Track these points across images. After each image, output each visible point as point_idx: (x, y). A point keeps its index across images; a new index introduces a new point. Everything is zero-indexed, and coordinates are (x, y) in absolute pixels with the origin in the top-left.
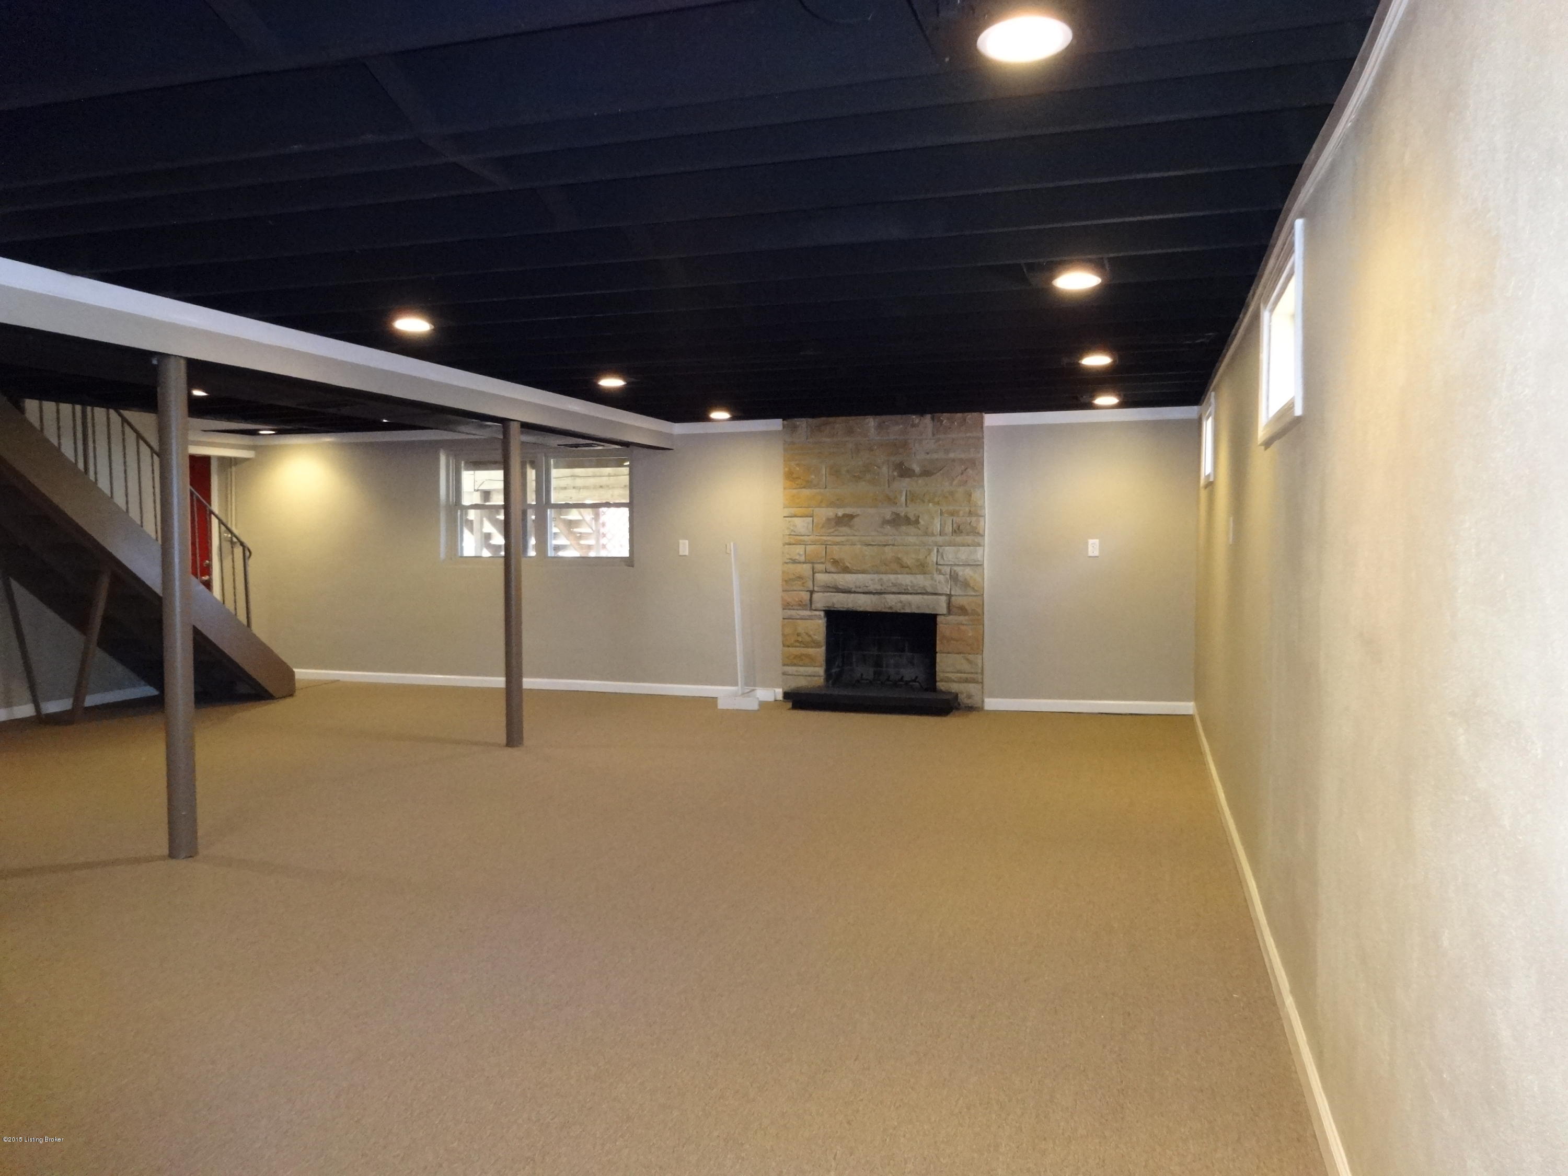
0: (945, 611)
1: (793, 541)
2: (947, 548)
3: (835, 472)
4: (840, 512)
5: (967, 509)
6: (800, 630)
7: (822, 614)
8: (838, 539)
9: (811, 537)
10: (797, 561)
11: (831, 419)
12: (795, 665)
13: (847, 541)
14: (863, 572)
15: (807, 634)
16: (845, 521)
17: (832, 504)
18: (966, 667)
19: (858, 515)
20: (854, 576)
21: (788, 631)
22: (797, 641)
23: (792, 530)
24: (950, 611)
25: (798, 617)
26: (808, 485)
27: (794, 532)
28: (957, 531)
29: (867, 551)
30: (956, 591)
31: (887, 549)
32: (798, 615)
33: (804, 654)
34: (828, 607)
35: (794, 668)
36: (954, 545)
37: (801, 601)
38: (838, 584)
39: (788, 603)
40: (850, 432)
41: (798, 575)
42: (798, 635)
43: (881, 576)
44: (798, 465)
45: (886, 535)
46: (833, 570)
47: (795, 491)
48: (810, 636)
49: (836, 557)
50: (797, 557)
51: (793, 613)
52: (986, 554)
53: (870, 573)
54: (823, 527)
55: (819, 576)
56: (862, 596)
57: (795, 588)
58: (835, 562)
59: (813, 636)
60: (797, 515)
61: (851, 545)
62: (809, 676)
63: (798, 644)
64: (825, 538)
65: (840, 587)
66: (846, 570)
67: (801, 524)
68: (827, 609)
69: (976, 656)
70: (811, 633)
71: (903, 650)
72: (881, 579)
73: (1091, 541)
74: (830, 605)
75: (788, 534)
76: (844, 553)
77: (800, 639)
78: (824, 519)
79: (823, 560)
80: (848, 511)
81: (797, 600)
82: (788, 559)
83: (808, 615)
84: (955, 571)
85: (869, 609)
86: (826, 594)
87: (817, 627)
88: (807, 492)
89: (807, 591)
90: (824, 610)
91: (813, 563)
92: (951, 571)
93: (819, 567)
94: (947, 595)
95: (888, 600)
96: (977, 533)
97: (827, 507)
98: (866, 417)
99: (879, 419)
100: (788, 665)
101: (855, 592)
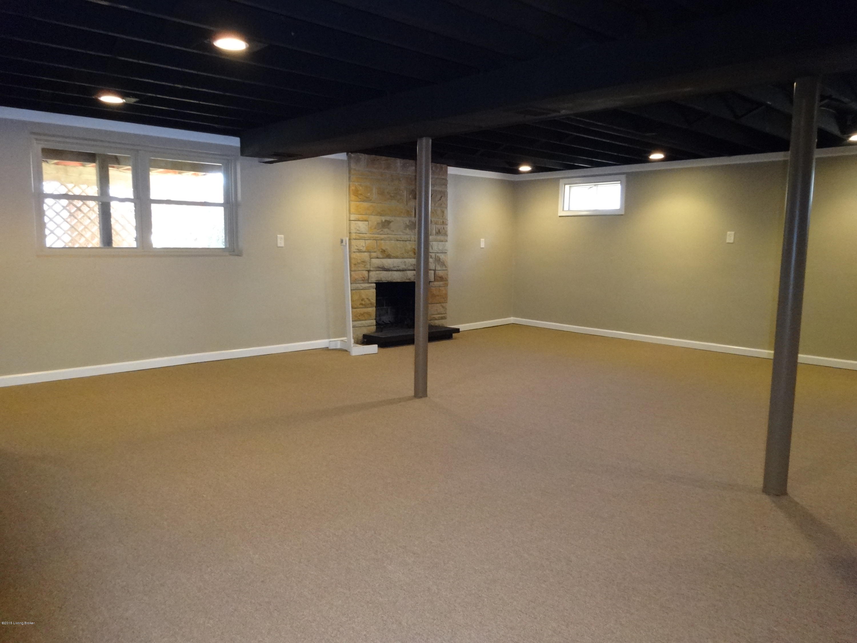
0: (433, 280)
1: (357, 237)
2: (434, 243)
3: (381, 193)
4: (384, 219)
5: (442, 220)
6: (364, 296)
7: (374, 285)
8: (383, 236)
9: (368, 235)
10: (361, 251)
11: (379, 157)
12: (360, 320)
13: (388, 238)
14: (396, 257)
15: (367, 299)
16: (386, 224)
17: (380, 214)
18: (442, 310)
19: (392, 221)
20: (392, 260)
21: (356, 297)
22: (362, 304)
23: (358, 230)
24: (435, 280)
25: (361, 288)
26: (367, 199)
27: (359, 231)
28: (439, 233)
29: (400, 244)
30: (438, 268)
31: (407, 243)
32: (362, 287)
33: (366, 312)
34: (378, 280)
35: (359, 322)
36: (437, 241)
37: (364, 278)
38: (385, 265)
39: (356, 279)
40: (388, 167)
41: (362, 261)
42: (362, 300)
43: (405, 260)
44: (360, 185)
45: (407, 234)
46: (381, 256)
47: (358, 203)
48: (369, 300)
49: (384, 248)
50: (362, 248)
51: (358, 285)
52: (449, 246)
53: (399, 258)
54: (375, 228)
55: (374, 261)
56: (395, 272)
57: (360, 269)
58: (383, 251)
59: (371, 300)
60: (360, 220)
61: (390, 240)
62: (369, 326)
63: (361, 306)
64: (376, 235)
65: (386, 267)
66: (389, 257)
67: (363, 226)
68: (377, 282)
69: (446, 304)
70: (370, 298)
71: (383, 306)
72: (405, 262)
73: (481, 239)
74: (380, 279)
75: (355, 232)
76: (387, 245)
77: (363, 303)
78: (375, 223)
79: (375, 250)
80: (388, 218)
81: (361, 276)
82: (356, 249)
83: (368, 287)
84: (438, 256)
85: (399, 281)
86: (378, 272)
87: (371, 294)
88: (366, 204)
89: (366, 271)
90: (375, 283)
91: (370, 252)
92: (435, 257)
93: (374, 255)
94: (433, 270)
95: (408, 274)
96: (446, 234)
97: (377, 215)
98: (397, 159)
99: (403, 161)
100: (356, 321)
101: (392, 270)
